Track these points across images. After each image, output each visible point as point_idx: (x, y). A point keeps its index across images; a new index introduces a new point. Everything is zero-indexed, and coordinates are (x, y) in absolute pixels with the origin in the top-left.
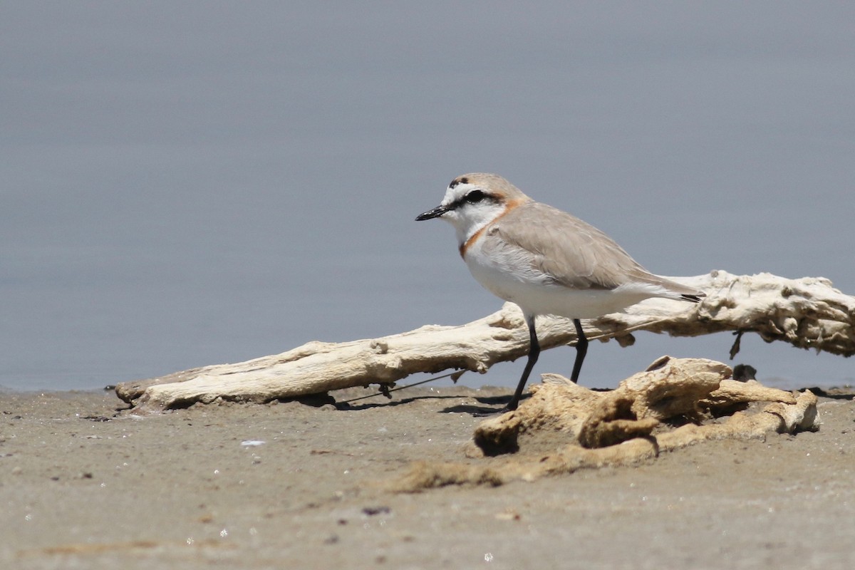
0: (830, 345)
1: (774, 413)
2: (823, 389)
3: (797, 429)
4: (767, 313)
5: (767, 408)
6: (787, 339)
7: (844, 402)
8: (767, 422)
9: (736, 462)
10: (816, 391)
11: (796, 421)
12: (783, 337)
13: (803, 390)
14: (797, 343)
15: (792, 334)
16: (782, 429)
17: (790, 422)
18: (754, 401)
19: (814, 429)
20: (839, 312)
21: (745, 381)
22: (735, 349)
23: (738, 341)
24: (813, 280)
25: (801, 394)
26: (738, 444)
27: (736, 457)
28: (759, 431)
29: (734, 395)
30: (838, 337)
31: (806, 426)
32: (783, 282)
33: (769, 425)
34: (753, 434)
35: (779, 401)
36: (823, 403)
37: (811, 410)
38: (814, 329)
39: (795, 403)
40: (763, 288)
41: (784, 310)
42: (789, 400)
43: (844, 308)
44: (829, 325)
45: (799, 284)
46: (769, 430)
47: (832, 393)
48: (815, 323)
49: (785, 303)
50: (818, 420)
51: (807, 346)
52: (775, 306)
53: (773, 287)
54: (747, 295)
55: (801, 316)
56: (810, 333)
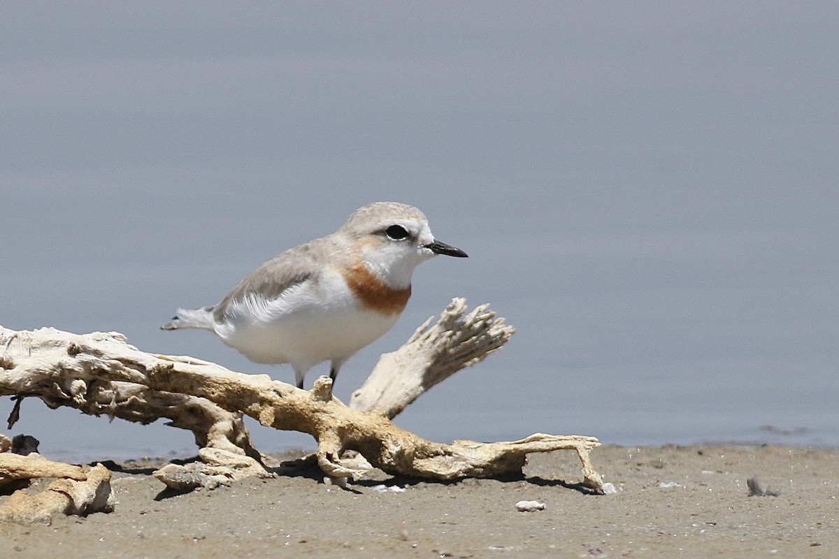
0: (125, 411)
1: (61, 492)
2: (117, 462)
3: (88, 510)
4: (51, 374)
5: (52, 485)
6: (75, 405)
7: (142, 478)
8: (53, 502)
9: (17, 549)
10: (110, 465)
11: (87, 500)
12: (71, 403)
13: (94, 464)
14: (86, 409)
15: (80, 399)
16: (70, 510)
17: (79, 503)
18: (37, 477)
19: (108, 510)
20: (136, 372)
21: (26, 454)
22: (14, 417)
23: (17, 407)
24: (104, 335)
25: (92, 469)
26: (18, 528)
27: (16, 543)
28: (44, 513)
29: (13, 471)
30: (134, 400)
31: (98, 506)
32: (69, 338)
33: (55, 506)
34: (37, 516)
35: (66, 478)
36: (118, 479)
37: (104, 486)
38: (106, 393)
39: (86, 480)
40: (46, 345)
41: (71, 371)
42: (79, 476)
43: (141, 368)
44: (124, 387)
45: (88, 340)
46: (55, 512)
47: (128, 466)
48: (107, 386)
49: (72, 363)
50: (112, 499)
51: (98, 413)
52: (60, 366)
53: (57, 344)
54: (27, 354)
55: (91, 378)
56: (102, 397)
